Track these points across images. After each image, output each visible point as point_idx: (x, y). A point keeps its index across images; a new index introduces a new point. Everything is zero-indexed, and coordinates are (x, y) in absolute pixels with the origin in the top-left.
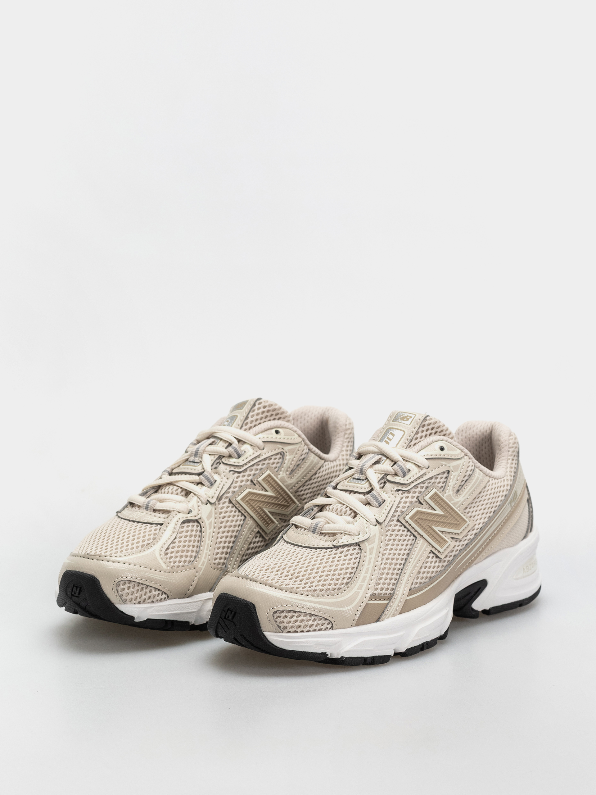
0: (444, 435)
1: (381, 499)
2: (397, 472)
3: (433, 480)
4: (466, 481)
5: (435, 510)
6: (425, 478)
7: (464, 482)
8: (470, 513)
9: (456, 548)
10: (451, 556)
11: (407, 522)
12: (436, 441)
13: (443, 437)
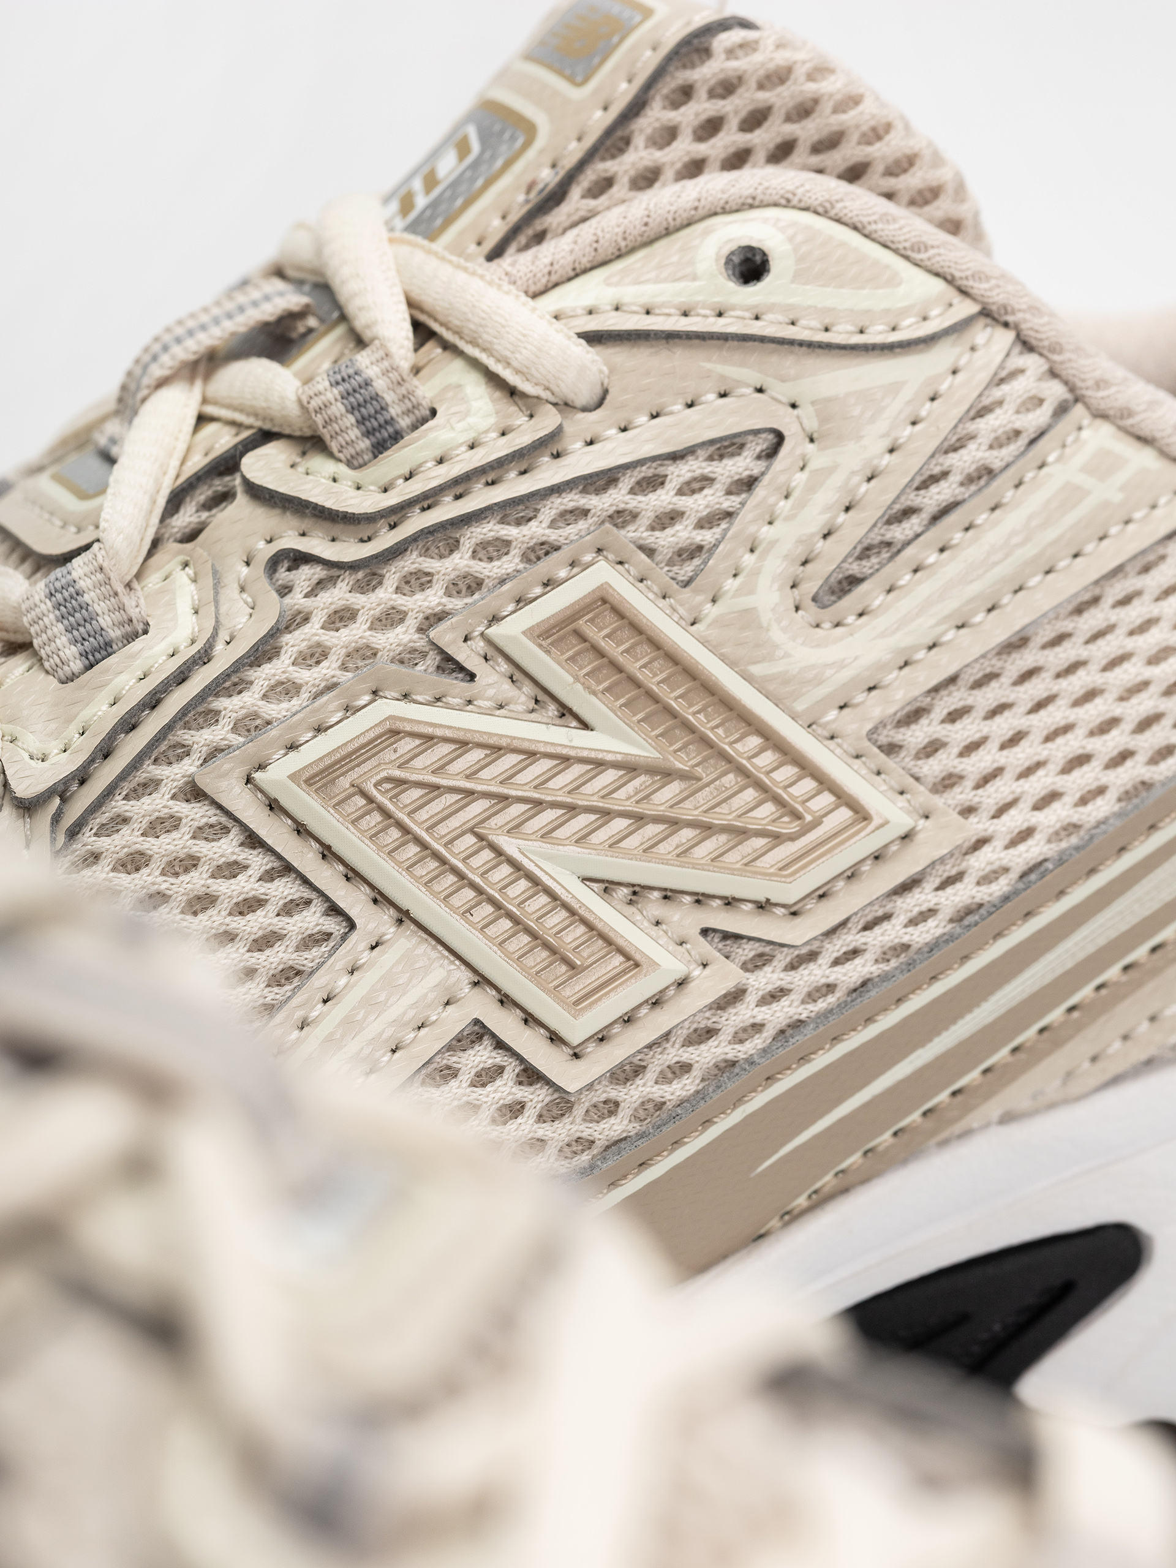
0: (854, 174)
1: (118, 616)
2: (319, 419)
3: (617, 497)
4: (935, 518)
5: (585, 726)
6: (548, 474)
7: (914, 524)
8: (941, 755)
9: (745, 1013)
10: (685, 1068)
11: (273, 806)
12: (725, 211)
13: (844, 187)
